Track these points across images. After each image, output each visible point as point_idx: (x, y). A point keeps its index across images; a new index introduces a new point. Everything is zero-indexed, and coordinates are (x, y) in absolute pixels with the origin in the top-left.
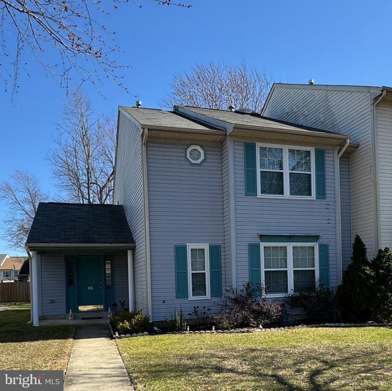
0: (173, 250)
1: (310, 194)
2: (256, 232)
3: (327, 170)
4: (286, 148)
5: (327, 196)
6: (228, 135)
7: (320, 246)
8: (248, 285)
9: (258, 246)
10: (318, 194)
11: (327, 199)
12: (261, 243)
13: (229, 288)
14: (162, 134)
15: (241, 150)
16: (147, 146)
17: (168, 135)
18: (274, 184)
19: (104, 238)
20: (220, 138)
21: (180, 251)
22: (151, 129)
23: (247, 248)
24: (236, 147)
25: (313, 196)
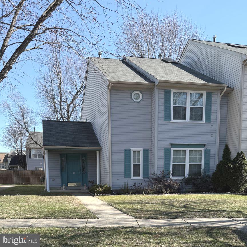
0: (123, 152)
1: (202, 120)
2: (169, 142)
3: (212, 105)
4: (189, 92)
5: (212, 120)
6: (156, 85)
7: (205, 150)
8: (163, 171)
9: (170, 150)
10: (206, 119)
11: (212, 123)
12: (171, 148)
13: (152, 173)
16: (110, 92)
17: (122, 85)
18: (180, 114)
20: (151, 87)
21: (127, 152)
22: (113, 83)
23: (163, 151)
24: (160, 92)
25: (203, 121)
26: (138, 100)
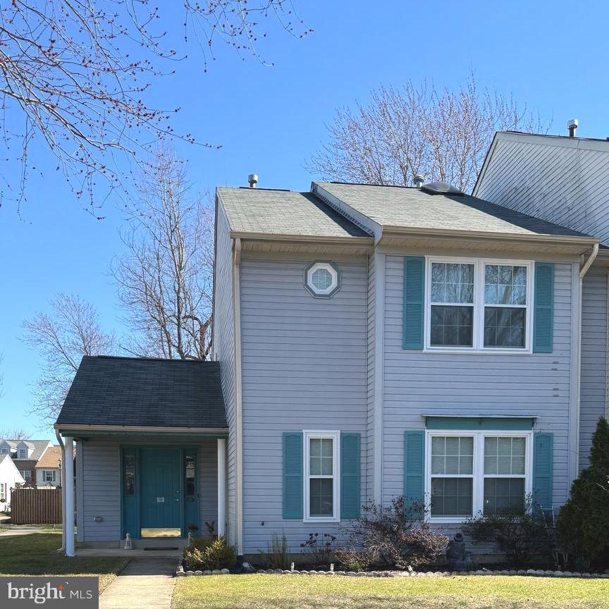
0: (280, 440)
1: (523, 345)
2: (419, 412)
4: (481, 264)
5: (555, 346)
6: (375, 244)
7: (538, 437)
8: (401, 500)
9: (420, 436)
10: (537, 344)
11: (555, 353)
12: (426, 431)
13: (369, 505)
14: (266, 246)
16: (241, 267)
17: (276, 247)
18: (453, 327)
19: (179, 418)
20: (363, 250)
21: (292, 442)
22: (246, 239)
23: (402, 438)
24: (390, 265)
25: (527, 348)
26: (328, 291)
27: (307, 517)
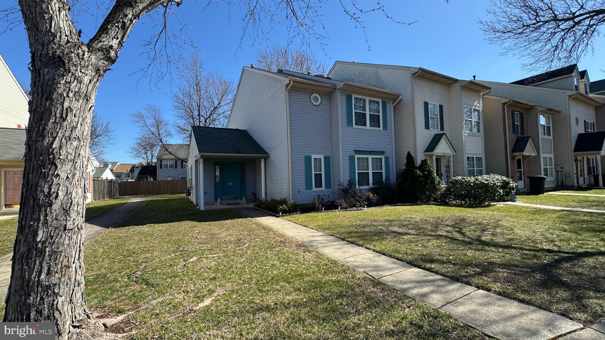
0: (304, 159)
1: (380, 127)
2: (353, 148)
3: (387, 113)
4: (367, 99)
5: (388, 128)
6: (337, 88)
7: (385, 158)
8: (349, 181)
9: (354, 157)
10: (383, 127)
11: (388, 130)
12: (355, 155)
13: (338, 183)
15: (344, 98)
16: (289, 92)
17: (303, 86)
18: (361, 120)
21: (308, 159)
23: (348, 158)
24: (342, 96)
26: (318, 104)
27: (314, 189)
